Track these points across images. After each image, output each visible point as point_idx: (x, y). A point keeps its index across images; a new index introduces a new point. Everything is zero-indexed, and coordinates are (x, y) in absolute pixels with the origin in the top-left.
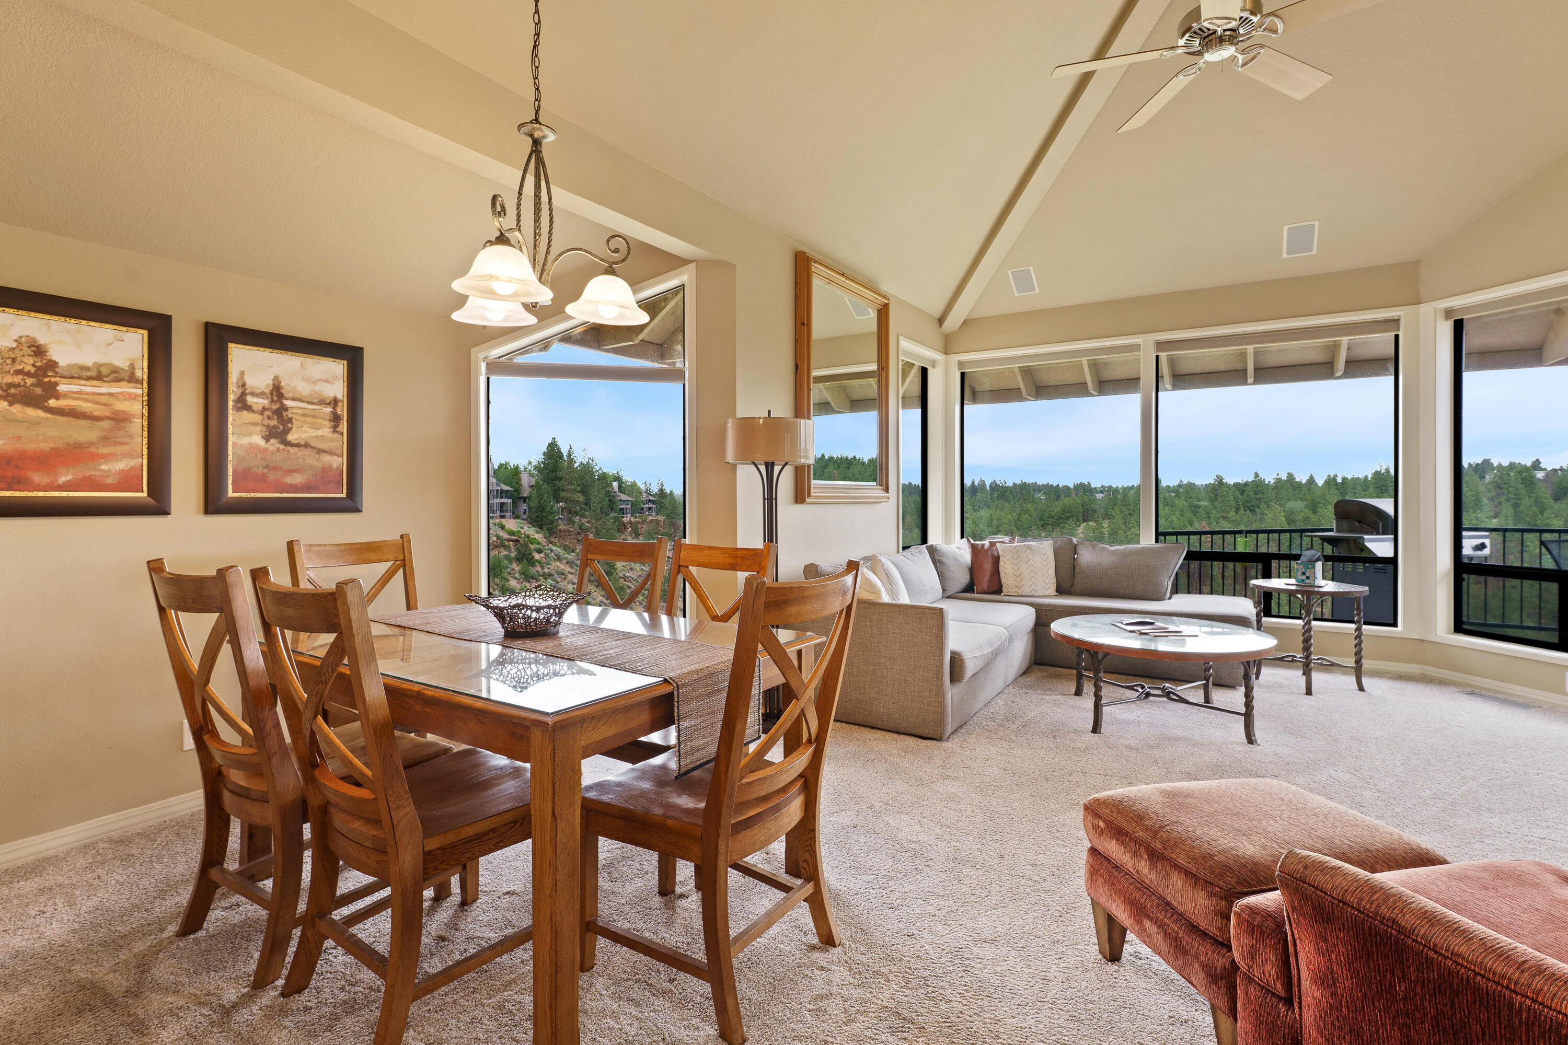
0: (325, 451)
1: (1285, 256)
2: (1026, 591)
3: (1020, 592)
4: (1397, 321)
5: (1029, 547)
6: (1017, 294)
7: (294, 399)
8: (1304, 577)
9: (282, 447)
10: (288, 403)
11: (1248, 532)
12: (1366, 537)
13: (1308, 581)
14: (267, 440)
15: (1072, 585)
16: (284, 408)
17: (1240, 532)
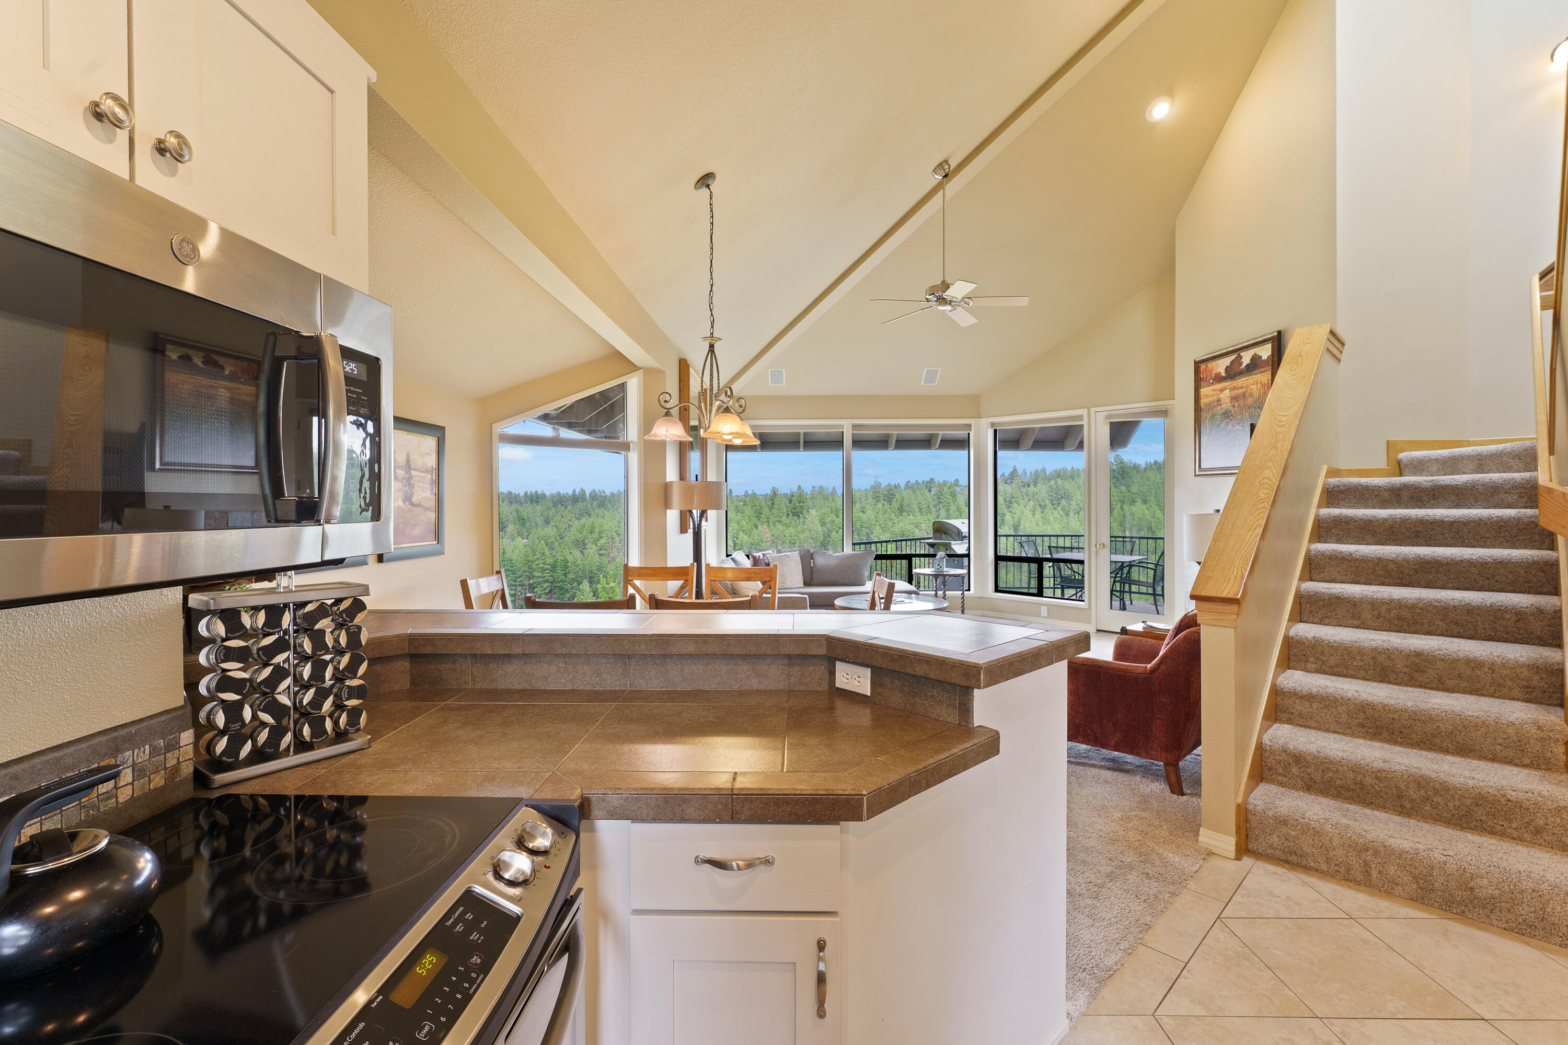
0: (428, 509)
1: (922, 384)
2: (788, 585)
3: (785, 586)
4: (970, 426)
5: (787, 556)
6: (770, 384)
7: (415, 470)
8: (939, 567)
9: (410, 507)
10: (413, 473)
11: (893, 541)
12: (952, 542)
13: (940, 569)
14: (404, 503)
15: (811, 580)
16: (411, 477)
17: (889, 541)
